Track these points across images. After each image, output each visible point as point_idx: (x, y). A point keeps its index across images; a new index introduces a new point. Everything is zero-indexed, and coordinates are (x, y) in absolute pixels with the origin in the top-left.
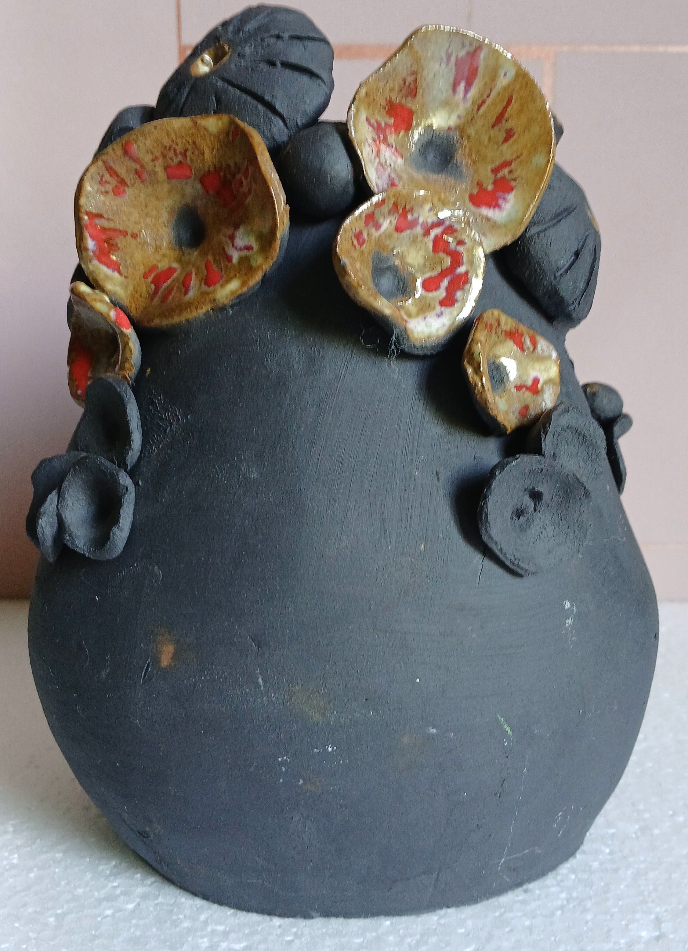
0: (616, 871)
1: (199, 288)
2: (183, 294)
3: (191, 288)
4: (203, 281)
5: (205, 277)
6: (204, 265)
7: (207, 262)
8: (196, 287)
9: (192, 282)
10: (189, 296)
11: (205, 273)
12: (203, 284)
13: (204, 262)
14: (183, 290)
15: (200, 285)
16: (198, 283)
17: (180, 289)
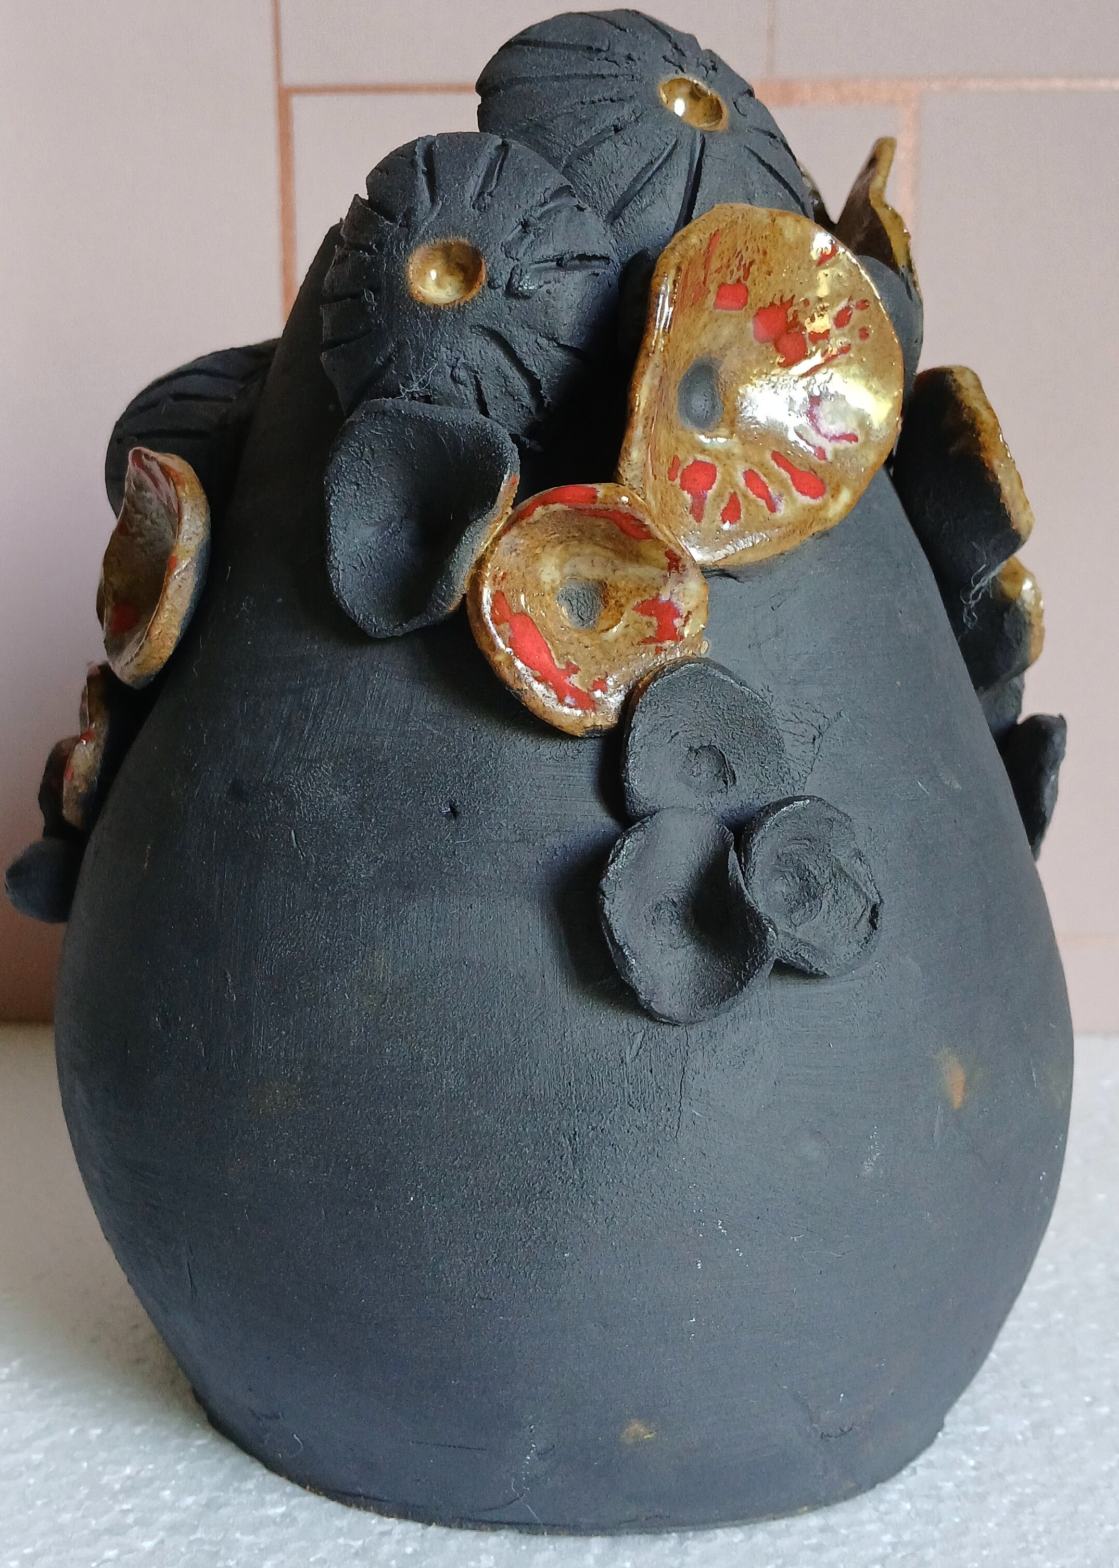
1: (793, 500)
2: (766, 509)
3: (777, 500)
4: (793, 489)
5: (790, 482)
6: (773, 462)
7: (776, 456)
8: (784, 498)
9: (770, 489)
10: (782, 513)
11: (785, 475)
12: (796, 494)
13: (768, 456)
14: (762, 502)
15: (790, 494)
16: (783, 490)
17: (754, 501)
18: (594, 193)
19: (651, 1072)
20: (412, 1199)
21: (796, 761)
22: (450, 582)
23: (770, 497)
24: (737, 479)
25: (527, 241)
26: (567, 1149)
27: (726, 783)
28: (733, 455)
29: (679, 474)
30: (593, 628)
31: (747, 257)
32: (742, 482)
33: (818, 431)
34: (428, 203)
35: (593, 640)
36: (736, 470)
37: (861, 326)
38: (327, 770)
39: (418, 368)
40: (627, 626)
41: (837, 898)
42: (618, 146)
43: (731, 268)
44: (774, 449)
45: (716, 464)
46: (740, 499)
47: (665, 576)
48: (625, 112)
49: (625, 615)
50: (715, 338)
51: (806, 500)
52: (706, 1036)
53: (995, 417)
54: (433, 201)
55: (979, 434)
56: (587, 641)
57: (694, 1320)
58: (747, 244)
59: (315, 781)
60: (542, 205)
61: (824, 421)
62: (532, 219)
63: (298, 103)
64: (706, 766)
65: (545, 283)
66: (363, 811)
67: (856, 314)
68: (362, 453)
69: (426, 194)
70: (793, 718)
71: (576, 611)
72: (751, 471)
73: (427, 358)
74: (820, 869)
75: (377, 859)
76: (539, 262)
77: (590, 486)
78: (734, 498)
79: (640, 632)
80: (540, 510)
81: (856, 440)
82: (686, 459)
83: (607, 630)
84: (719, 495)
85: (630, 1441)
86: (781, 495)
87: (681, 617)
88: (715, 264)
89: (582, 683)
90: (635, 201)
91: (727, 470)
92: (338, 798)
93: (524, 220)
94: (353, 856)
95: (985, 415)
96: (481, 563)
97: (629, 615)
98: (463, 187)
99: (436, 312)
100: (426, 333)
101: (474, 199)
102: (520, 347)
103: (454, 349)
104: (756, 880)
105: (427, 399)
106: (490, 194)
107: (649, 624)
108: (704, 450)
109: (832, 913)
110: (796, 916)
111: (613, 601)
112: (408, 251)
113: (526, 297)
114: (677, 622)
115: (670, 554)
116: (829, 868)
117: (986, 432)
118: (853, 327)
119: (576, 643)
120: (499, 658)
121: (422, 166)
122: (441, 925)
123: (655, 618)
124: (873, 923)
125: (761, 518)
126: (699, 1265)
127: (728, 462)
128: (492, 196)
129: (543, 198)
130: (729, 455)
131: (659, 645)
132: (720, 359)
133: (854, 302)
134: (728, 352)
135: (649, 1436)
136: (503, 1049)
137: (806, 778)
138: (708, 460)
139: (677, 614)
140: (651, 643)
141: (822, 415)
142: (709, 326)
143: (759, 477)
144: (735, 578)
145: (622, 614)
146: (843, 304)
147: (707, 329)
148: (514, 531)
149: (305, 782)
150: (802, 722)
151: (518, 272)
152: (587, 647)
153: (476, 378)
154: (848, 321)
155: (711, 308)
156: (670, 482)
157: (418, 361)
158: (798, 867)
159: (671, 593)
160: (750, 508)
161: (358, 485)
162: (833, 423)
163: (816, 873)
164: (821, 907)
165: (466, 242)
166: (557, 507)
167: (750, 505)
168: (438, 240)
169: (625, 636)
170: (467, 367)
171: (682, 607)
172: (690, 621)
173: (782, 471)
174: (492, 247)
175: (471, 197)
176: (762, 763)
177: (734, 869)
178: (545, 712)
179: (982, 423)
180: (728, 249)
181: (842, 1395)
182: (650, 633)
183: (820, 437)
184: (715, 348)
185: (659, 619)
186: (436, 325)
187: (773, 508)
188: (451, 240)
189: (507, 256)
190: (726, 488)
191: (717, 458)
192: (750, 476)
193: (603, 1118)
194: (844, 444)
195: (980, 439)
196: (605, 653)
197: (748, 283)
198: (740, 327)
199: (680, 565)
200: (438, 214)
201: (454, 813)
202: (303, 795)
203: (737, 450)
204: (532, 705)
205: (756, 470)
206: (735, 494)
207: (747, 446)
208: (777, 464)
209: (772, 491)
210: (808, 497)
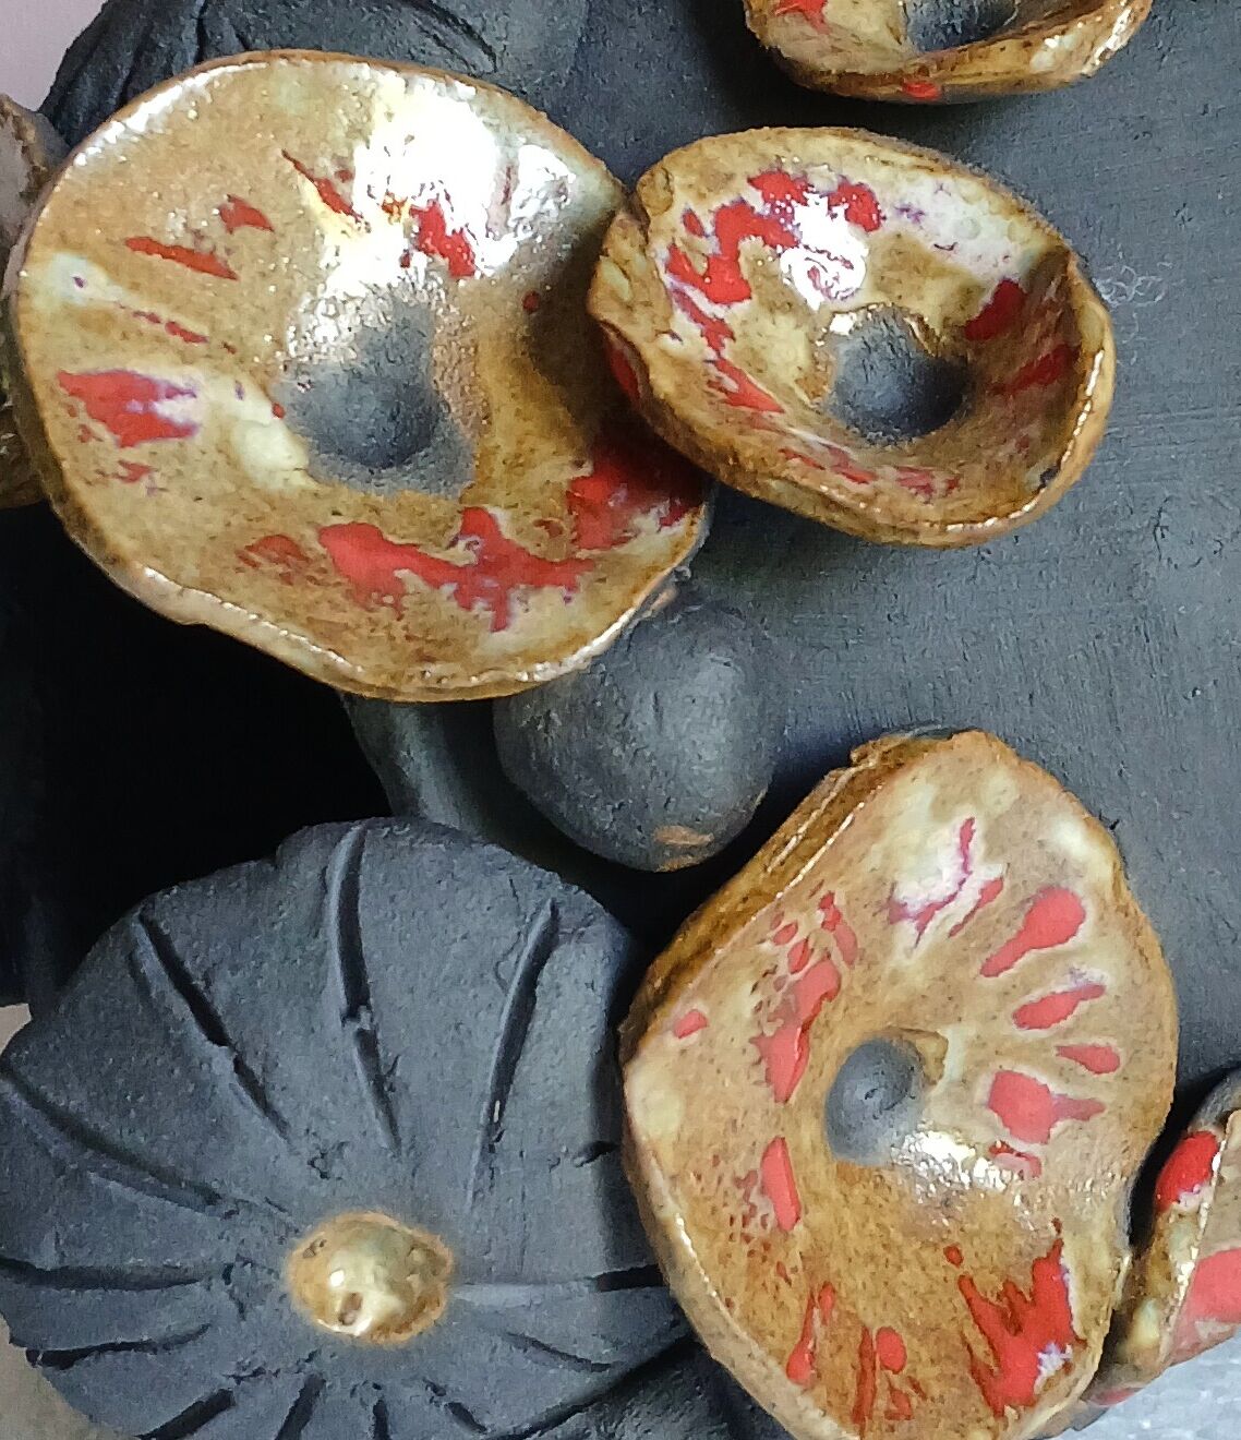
1: (1081, 951)
2: (1096, 1000)
3: (1080, 980)
4: (1059, 948)
5: (1045, 951)
6: (1002, 976)
7: (991, 968)
8: (1077, 967)
9: (1059, 990)
10: (1105, 974)
11: (1028, 959)
12: (1071, 944)
13: (989, 982)
14: (1083, 1006)
15: (1071, 955)
16: (1063, 967)
17: (1078, 1019)
23: (1075, 991)
24: (1031, 1040)
28: (978, 1037)
32: (1037, 1034)
33: (952, 897)
36: (1013, 1038)
44: (975, 970)
45: (994, 1066)
46: (1071, 1042)
51: (1085, 931)
61: (933, 891)
72: (1016, 1015)
78: (1068, 1052)
81: (971, 821)
84: (1061, 1073)
86: (1071, 972)
91: (1009, 1052)
108: (968, 1082)
125: (1114, 1012)
127: (992, 1048)
130: (981, 1044)
138: (986, 1081)
141: (923, 896)
143: (1032, 1004)
160: (1092, 1029)
162: (939, 872)
167: (1087, 1028)
173: (1021, 961)
183: (962, 894)
187: (1096, 990)
190: (1046, 1060)
191: (983, 1065)
192: (1028, 1018)
194: (977, 846)
203: (970, 1030)
205: (1014, 1007)
206: (1059, 1048)
207: (964, 1015)
208: (1007, 968)
209: (1060, 985)
210: (1082, 926)
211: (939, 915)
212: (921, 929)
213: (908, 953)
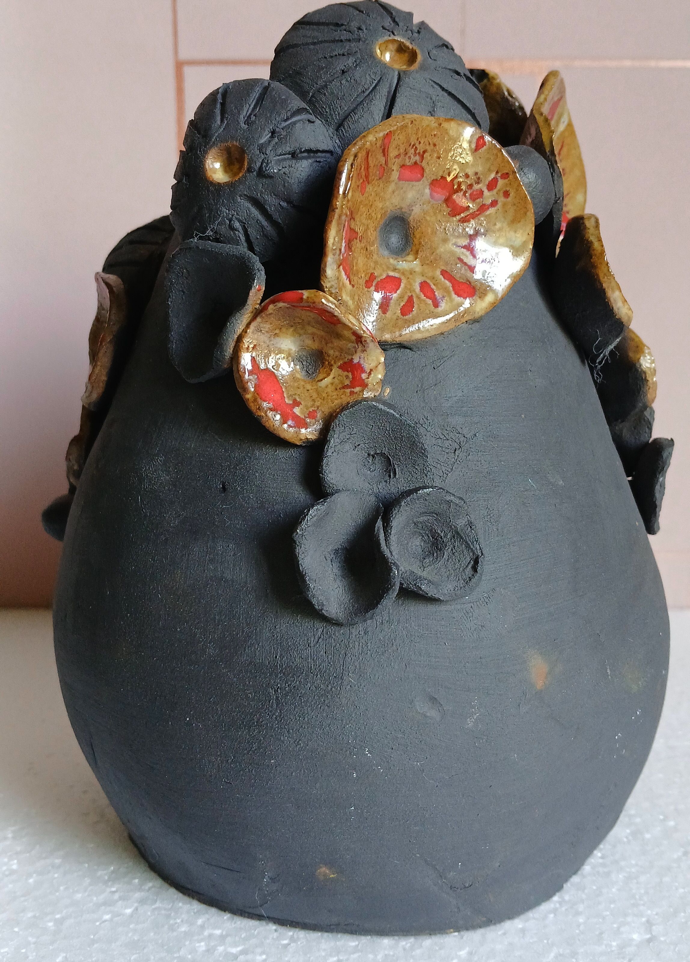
0: (608, 874)
1: (451, 300)
2: (432, 306)
3: (440, 300)
4: (453, 293)
5: (451, 288)
6: (441, 276)
7: (444, 273)
8: (445, 298)
9: (436, 293)
10: (443, 308)
11: (448, 284)
12: (454, 296)
13: (438, 272)
14: (430, 302)
15: (450, 296)
16: (445, 294)
17: (424, 301)
18: (327, 112)
19: (326, 653)
20: (188, 719)
21: (442, 464)
22: (222, 351)
23: (436, 299)
24: (414, 287)
25: (273, 143)
26: (273, 697)
27: (390, 476)
28: (415, 272)
29: (374, 284)
30: (313, 379)
31: (420, 149)
32: (417, 289)
33: (475, 257)
34: (219, 122)
35: (312, 386)
36: (415, 282)
37: (504, 189)
38: (161, 461)
39: (210, 221)
40: (334, 378)
41: (454, 551)
42: (342, 82)
43: (409, 155)
44: (443, 268)
45: (402, 278)
46: (415, 299)
47: (355, 347)
48: (350, 61)
49: (333, 371)
50: (403, 199)
51: (460, 300)
52: (362, 633)
53: (603, 246)
54: (222, 121)
55: (591, 258)
56: (309, 387)
57: (353, 808)
58: (419, 140)
59: (154, 467)
60: (286, 121)
61: (479, 250)
62: (277, 130)
63: (188, 71)
64: (379, 465)
65: (283, 168)
66: (175, 486)
67: (501, 182)
68: (182, 273)
69: (219, 118)
70: (442, 437)
71: (305, 369)
72: (425, 282)
73: (214, 215)
74: (445, 532)
75: (180, 515)
76: (280, 155)
77: (300, 291)
78: (410, 299)
79: (341, 382)
80: (271, 306)
82: (381, 275)
83: (321, 380)
84: (401, 297)
85: (322, 878)
86: (444, 297)
87: (366, 372)
88: (393, 153)
89: (302, 412)
90: (351, 116)
91: (409, 281)
92: (165, 477)
93: (273, 130)
94: (168, 513)
95: (596, 245)
96: (240, 339)
97: (335, 371)
98: (239, 112)
99: (219, 186)
100: (214, 200)
101: (246, 118)
102: (270, 208)
103: (230, 209)
104: (393, 538)
105: (217, 240)
106: (255, 115)
107: (347, 377)
108: (396, 269)
109: (450, 560)
110: (427, 560)
111: (327, 363)
112: (206, 152)
113: (270, 177)
114: (364, 376)
115: (355, 333)
116: (451, 532)
117: (595, 255)
118: (499, 190)
119: (302, 388)
120: (249, 396)
121: (220, 100)
122: (212, 556)
123: (351, 373)
124: (475, 569)
125: (428, 312)
126: (355, 774)
127: (411, 276)
128: (255, 116)
129: (286, 116)
130: (412, 272)
131: (353, 390)
132: (409, 212)
133: (499, 175)
134: (414, 208)
135: (333, 876)
136: (240, 634)
137: (447, 474)
138: (396, 275)
139: (363, 371)
140: (347, 389)
141: (477, 246)
142: (397, 192)
143: (430, 286)
144: (410, 349)
145: (331, 370)
146: (493, 176)
147: (396, 194)
148: (259, 319)
149: (149, 468)
150: (448, 440)
151: (266, 161)
152: (308, 390)
153: (244, 226)
154: (496, 187)
155: (396, 180)
156: (366, 289)
157: (209, 217)
158: (431, 531)
159: (360, 358)
160: (420, 305)
161: (184, 292)
162: (485, 251)
163: (442, 535)
164: (443, 557)
165: (238, 144)
166: (281, 304)
167: (421, 304)
168: (222, 144)
169: (332, 384)
170: (240, 221)
171: (366, 367)
172: (372, 375)
173: (447, 282)
174: (252, 147)
175: (244, 118)
176: (414, 464)
177: (378, 530)
178: (274, 430)
179: (594, 250)
180: (403, 144)
181: (460, 864)
182: (347, 382)
183: (475, 260)
184: (404, 206)
185: (353, 374)
186: (219, 195)
187: (436, 305)
188: (229, 144)
189: (260, 152)
190: (406, 292)
191: (403, 274)
192: (424, 286)
193: (294, 680)
195: (592, 260)
196: (318, 393)
197: (424, 164)
198: (420, 192)
199: (363, 340)
200: (224, 129)
201: (224, 489)
202: (147, 476)
203: (418, 269)
204: (267, 425)
205: (428, 281)
206: (412, 296)
207: (425, 267)
208: (444, 277)
209: (438, 294)
210: (462, 298)
211: (468, 253)
212: (464, 247)
213: (455, 244)
